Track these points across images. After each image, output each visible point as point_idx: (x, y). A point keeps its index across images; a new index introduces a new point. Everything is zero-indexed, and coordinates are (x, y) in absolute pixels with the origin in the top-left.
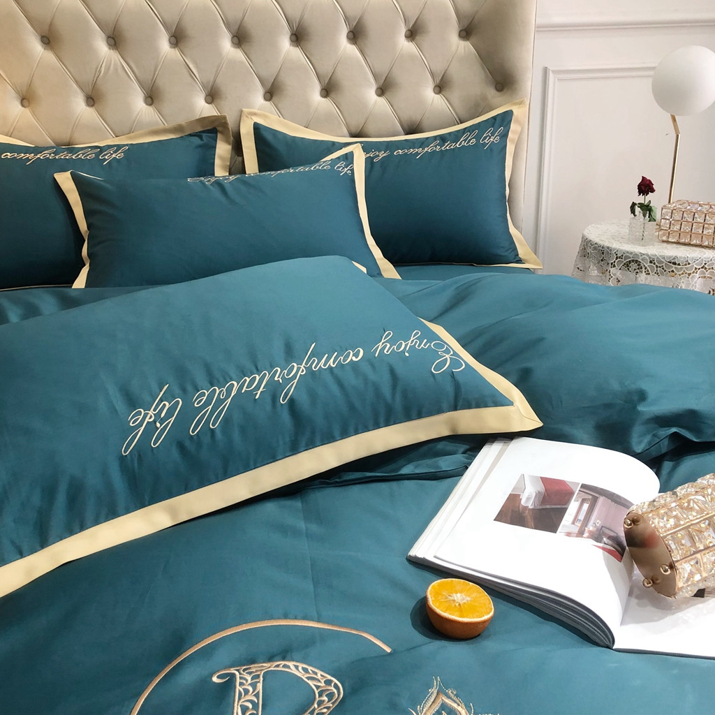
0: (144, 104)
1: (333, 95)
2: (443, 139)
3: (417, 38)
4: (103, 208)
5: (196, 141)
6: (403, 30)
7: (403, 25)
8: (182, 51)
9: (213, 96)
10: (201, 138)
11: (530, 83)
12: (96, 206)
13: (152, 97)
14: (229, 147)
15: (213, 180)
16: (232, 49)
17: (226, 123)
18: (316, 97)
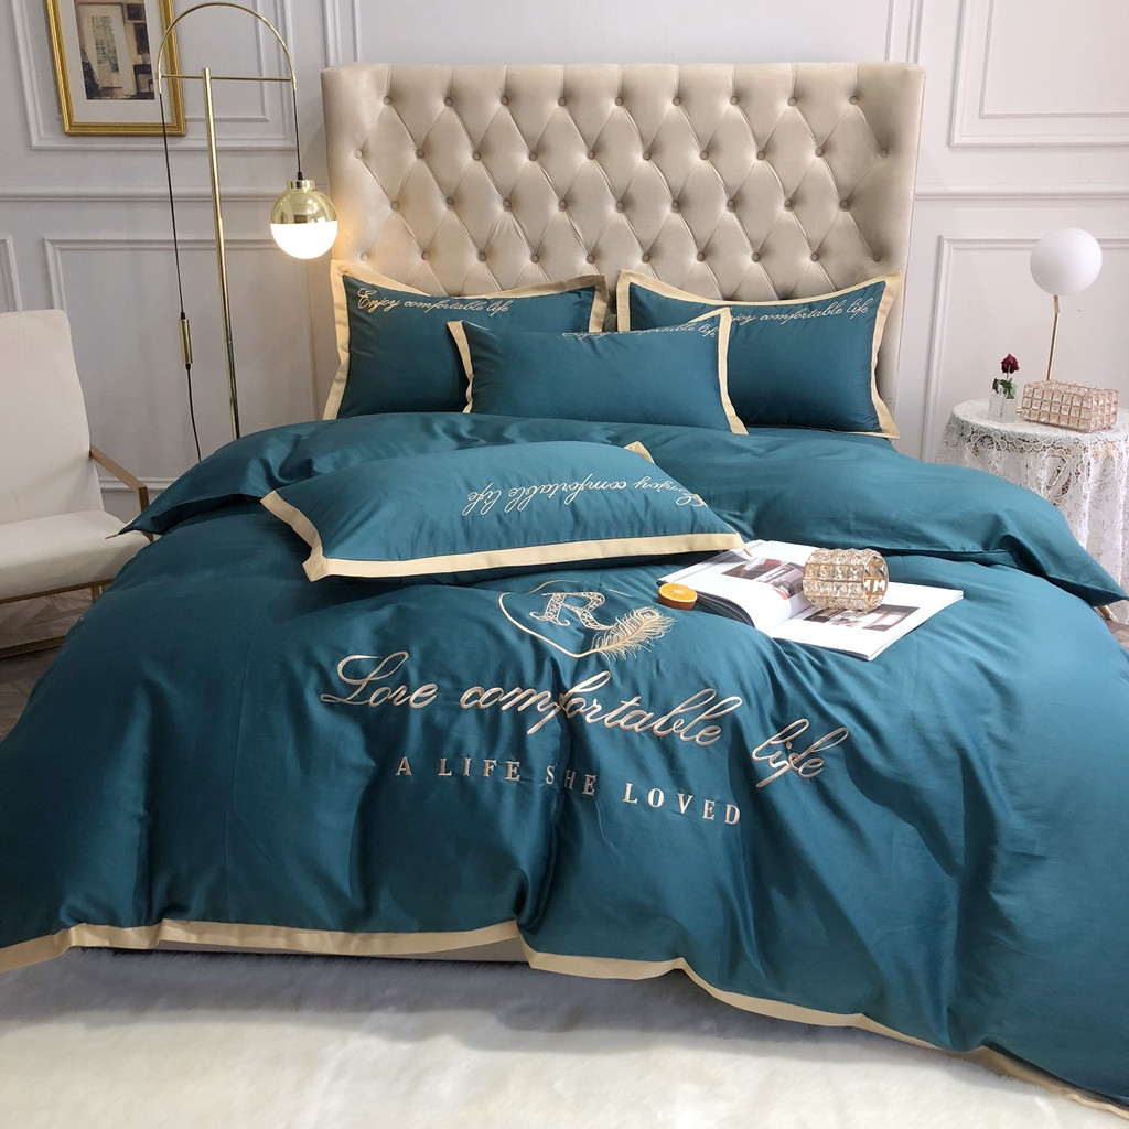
1: (708, 259)
2: (811, 306)
4: (488, 355)
5: (575, 297)
6: (783, 200)
8: (569, 215)
9: (594, 256)
10: (579, 295)
12: (482, 353)
13: (538, 255)
14: (605, 305)
15: (585, 335)
16: (616, 214)
17: (604, 282)
18: (693, 260)
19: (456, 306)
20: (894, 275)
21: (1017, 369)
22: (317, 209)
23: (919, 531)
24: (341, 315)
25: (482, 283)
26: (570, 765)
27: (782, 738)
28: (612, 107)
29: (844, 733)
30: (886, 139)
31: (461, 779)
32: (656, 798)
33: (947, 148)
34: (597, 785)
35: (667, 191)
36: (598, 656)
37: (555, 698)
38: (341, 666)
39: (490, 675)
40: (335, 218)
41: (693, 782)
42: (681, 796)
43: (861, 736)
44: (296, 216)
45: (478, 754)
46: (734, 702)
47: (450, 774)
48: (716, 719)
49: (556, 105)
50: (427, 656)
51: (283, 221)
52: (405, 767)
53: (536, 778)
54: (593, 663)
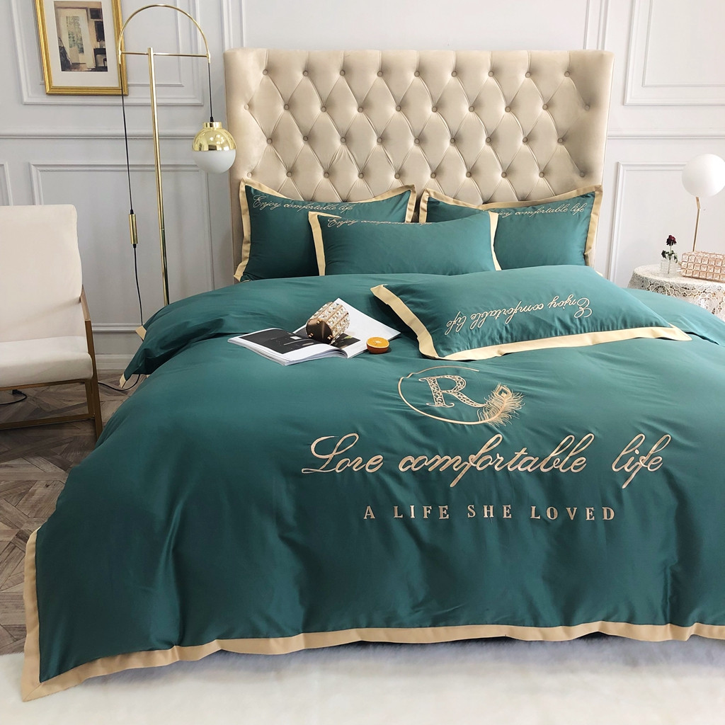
0: (358, 178)
1: (474, 176)
3: (531, 143)
6: (522, 138)
7: (522, 134)
8: (385, 147)
9: (400, 174)
13: (363, 174)
16: (415, 147)
18: (463, 177)
22: (223, 141)
25: (326, 191)
30: (589, 99)
33: (623, 107)
35: (448, 132)
40: (234, 148)
44: (209, 146)
47: (401, 516)
49: (376, 76)
51: (200, 149)
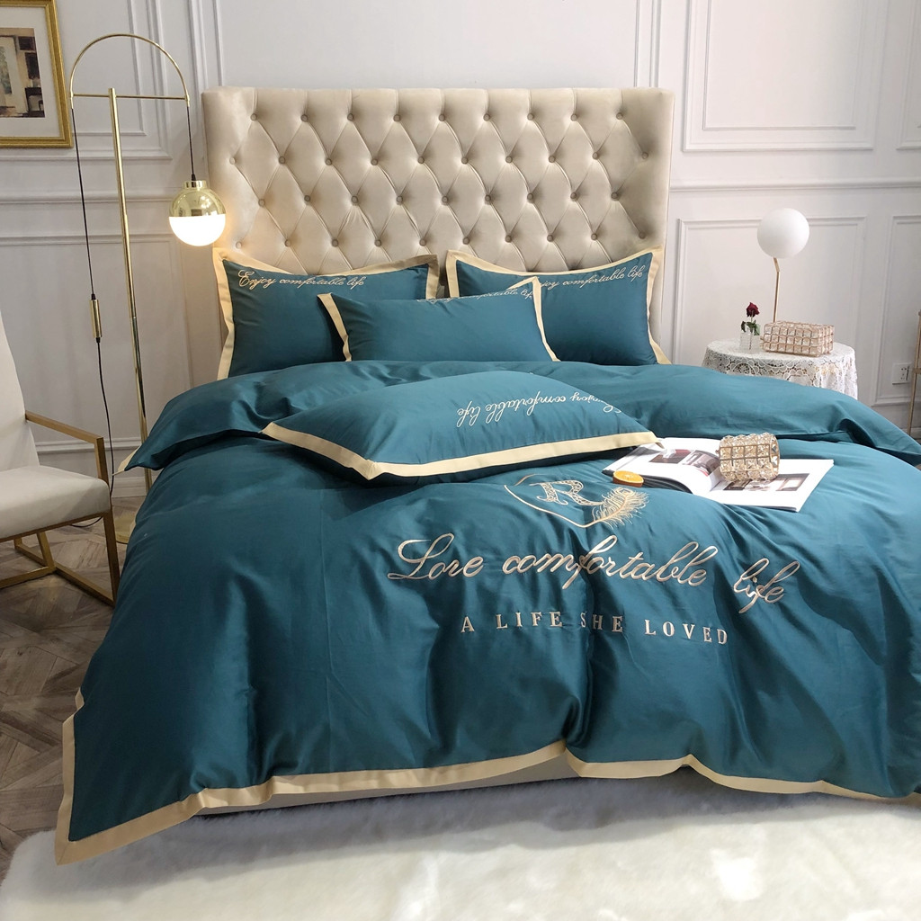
0: (375, 246)
1: (515, 240)
2: (599, 273)
3: (580, 198)
5: (414, 273)
6: (570, 193)
7: (570, 189)
8: (406, 208)
9: (425, 241)
10: (417, 272)
11: (666, 232)
12: (353, 317)
13: (380, 241)
14: (437, 278)
16: (443, 206)
17: (436, 260)
18: (503, 242)
19: (321, 282)
20: (658, 247)
21: (758, 313)
22: (209, 204)
23: (780, 421)
24: (225, 293)
25: (336, 264)
26: (597, 611)
27: (748, 574)
28: (437, 122)
29: (796, 565)
30: (647, 146)
31: (517, 631)
32: (668, 629)
33: (681, 153)
34: (623, 623)
35: (483, 188)
36: (603, 526)
37: (576, 560)
38: (400, 548)
39: (522, 547)
40: (224, 212)
41: (692, 614)
42: (686, 626)
43: (809, 567)
44: (192, 211)
45: (526, 609)
46: (713, 550)
47: (506, 626)
48: (699, 565)
49: (393, 121)
50: (470, 535)
51: (181, 214)
52: (468, 624)
53: (574, 623)
54: (599, 530)
